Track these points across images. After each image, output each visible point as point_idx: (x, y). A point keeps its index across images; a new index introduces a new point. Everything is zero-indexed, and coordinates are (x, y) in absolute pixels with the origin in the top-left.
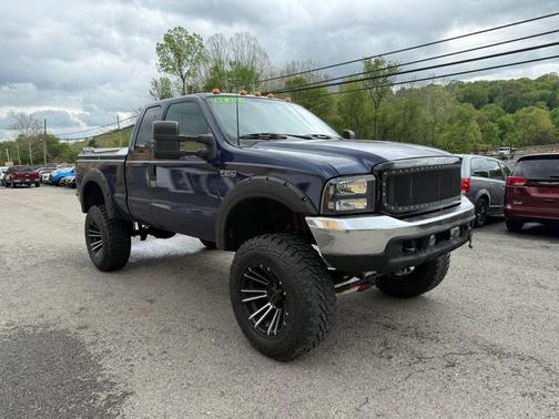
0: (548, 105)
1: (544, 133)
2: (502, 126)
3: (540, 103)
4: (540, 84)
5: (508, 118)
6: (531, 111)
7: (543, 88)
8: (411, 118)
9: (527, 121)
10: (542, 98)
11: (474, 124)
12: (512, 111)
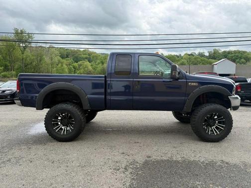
0: (89, 61)
1: (90, 72)
2: (74, 67)
3: (86, 60)
4: (84, 53)
5: (76, 64)
6: (83, 63)
7: (85, 54)
8: (40, 61)
9: (84, 66)
10: (86, 58)
11: (65, 66)
12: (77, 62)
